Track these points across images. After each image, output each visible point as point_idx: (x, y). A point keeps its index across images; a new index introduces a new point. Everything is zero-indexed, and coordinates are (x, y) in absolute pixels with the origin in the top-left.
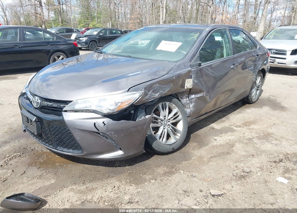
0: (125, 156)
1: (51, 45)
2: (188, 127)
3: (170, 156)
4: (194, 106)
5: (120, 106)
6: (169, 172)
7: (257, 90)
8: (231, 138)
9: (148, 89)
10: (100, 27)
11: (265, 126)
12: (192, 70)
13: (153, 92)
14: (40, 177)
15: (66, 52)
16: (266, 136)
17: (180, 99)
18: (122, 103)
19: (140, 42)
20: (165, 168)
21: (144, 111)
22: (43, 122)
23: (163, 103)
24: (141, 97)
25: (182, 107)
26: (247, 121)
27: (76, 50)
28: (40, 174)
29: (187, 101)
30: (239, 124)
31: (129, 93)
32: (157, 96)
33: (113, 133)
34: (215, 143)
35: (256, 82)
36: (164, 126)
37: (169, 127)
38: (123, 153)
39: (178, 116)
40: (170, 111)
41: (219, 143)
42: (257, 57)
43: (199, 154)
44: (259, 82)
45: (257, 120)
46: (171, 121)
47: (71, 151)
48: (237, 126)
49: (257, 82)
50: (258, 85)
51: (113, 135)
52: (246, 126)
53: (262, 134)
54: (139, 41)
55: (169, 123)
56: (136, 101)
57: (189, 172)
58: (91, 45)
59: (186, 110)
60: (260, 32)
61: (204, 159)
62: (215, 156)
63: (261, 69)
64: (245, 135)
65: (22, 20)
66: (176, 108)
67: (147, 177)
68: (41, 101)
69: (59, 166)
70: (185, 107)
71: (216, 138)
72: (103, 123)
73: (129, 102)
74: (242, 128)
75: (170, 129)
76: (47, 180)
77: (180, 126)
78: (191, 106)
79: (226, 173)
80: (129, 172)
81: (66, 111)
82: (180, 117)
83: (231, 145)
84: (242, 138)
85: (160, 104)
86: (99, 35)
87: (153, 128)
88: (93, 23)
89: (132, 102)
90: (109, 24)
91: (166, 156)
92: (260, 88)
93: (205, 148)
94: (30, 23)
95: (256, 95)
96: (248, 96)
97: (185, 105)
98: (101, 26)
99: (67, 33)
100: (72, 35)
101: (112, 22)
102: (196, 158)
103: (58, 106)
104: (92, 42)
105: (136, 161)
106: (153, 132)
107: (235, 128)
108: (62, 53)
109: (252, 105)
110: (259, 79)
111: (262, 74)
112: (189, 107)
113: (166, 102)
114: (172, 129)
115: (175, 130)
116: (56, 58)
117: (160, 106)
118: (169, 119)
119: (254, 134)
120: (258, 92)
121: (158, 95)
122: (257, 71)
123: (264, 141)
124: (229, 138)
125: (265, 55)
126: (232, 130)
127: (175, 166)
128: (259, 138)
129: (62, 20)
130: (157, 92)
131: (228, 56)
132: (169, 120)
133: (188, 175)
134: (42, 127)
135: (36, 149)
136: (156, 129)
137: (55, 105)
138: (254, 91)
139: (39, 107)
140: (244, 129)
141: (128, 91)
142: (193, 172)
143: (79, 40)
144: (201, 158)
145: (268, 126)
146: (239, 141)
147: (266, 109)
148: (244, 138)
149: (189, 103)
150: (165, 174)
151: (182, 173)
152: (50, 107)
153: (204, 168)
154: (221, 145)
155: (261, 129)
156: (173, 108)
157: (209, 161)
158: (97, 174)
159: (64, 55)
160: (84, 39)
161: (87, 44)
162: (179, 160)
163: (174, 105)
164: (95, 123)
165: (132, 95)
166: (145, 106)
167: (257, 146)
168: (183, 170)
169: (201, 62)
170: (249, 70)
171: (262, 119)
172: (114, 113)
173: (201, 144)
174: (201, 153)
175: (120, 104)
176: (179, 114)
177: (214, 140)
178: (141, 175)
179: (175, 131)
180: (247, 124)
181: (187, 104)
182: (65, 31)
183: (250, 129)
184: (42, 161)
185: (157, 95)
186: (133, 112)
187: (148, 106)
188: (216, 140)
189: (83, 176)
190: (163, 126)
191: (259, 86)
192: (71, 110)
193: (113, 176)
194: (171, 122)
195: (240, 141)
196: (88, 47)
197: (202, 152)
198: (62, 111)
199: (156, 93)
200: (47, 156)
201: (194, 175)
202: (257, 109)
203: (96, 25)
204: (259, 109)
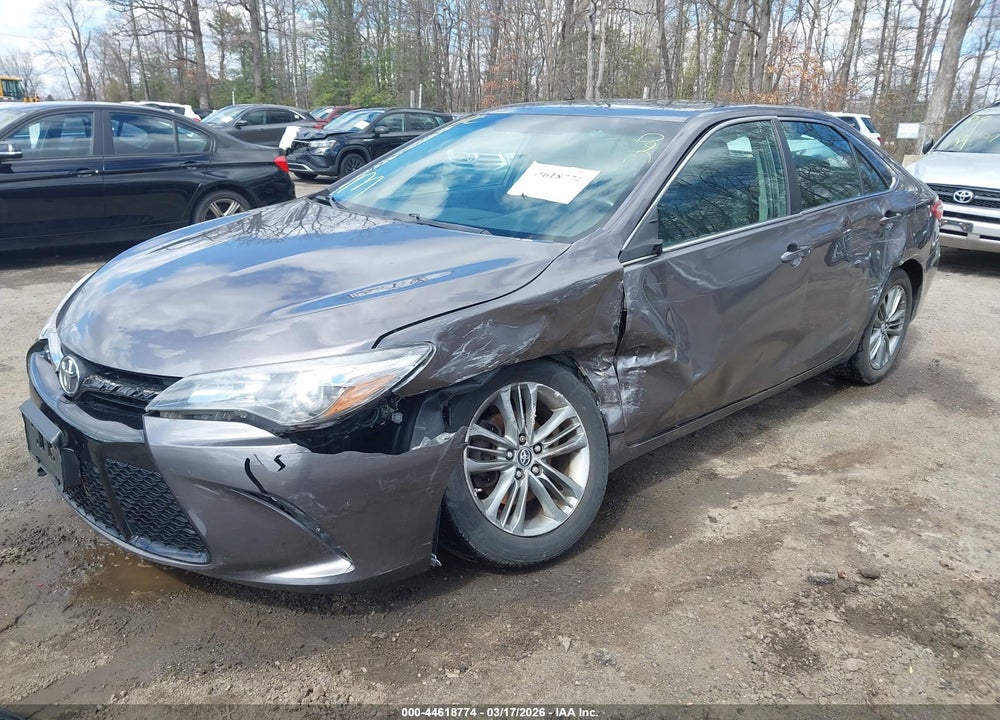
0: (358, 578)
1: (199, 167)
2: (610, 474)
3: (537, 577)
4: (636, 399)
5: (338, 403)
6: (519, 642)
7: (890, 336)
8: (770, 513)
9: (454, 337)
10: (384, 102)
11: (906, 469)
12: (626, 270)
13: (472, 348)
14: (63, 642)
15: (250, 190)
16: (902, 509)
17: (585, 373)
18: (349, 389)
19: (502, 159)
20: (509, 626)
21: (438, 415)
22: (86, 445)
23: (514, 385)
24: (422, 368)
25: (589, 402)
26: (839, 448)
27: (286, 184)
28: (66, 628)
29: (610, 377)
30: (810, 460)
31: (377, 353)
32: (489, 364)
33: (311, 496)
34: (709, 534)
35: (882, 308)
36: (518, 469)
37: (537, 474)
38: (352, 568)
39: (574, 433)
40: (543, 416)
41: (725, 530)
42: (885, 218)
43: (639, 576)
44: (898, 309)
45: (879, 446)
46: (544, 451)
47: (175, 552)
48: (799, 471)
49: (887, 309)
50: (891, 320)
51: (311, 504)
52: (835, 469)
53: (888, 504)
54: (500, 155)
55: (536, 459)
56: (404, 384)
57: (591, 642)
58: (345, 166)
59: (603, 410)
60: (934, 123)
61: (656, 594)
62: (700, 585)
63: (902, 262)
64: (827, 505)
65: (136, 78)
66: (565, 405)
67: (435, 658)
68: (84, 371)
69: (139, 600)
70: (603, 402)
71: (714, 512)
72: (277, 460)
73: (376, 387)
74: (818, 476)
75: (541, 480)
76: (82, 655)
77: (580, 471)
78: (625, 395)
79: (727, 654)
80: (374, 635)
81: (156, 414)
82: (582, 434)
83: (767, 540)
84: (813, 515)
85: (504, 389)
86: (374, 131)
87: (474, 476)
88: (362, 91)
89: (386, 384)
90: (417, 94)
91: (519, 581)
92: (900, 329)
93: (671, 550)
94: (160, 89)
95: (887, 355)
96: (854, 359)
97: (601, 391)
98: (388, 100)
99: (271, 123)
100: (283, 131)
101: (424, 86)
102: (627, 590)
103: (136, 393)
104: (349, 156)
105: (410, 593)
106: (474, 493)
107: (792, 477)
108: (235, 195)
109: (870, 388)
110: (896, 297)
111: (907, 280)
112: (616, 400)
113: (529, 384)
114: (546, 478)
115: (560, 485)
116: (215, 209)
117: (506, 396)
118: (539, 444)
119: (860, 501)
120: (893, 343)
121: (493, 361)
122: (888, 268)
123: (892, 530)
124: (762, 514)
125: (920, 211)
126: (781, 485)
127: (547, 617)
128: (876, 516)
129: (263, 81)
130: (489, 349)
131: (776, 216)
132: (538, 448)
133: (585, 656)
134: (82, 464)
135: (77, 534)
136: (487, 481)
137: (126, 390)
138: (877, 339)
139: (76, 395)
140: (826, 483)
141: (374, 347)
142: (605, 643)
143: (305, 148)
144: (646, 588)
145: (916, 472)
146: (799, 525)
147: (917, 408)
148: (820, 514)
149: (614, 387)
150: (503, 649)
151: (566, 645)
152: (110, 396)
153: (648, 628)
154: (729, 540)
155: (886, 483)
156: (556, 403)
157: (673, 603)
158: (262, 637)
159: (243, 200)
160: (323, 147)
161: (333, 164)
162: (564, 596)
163: (558, 394)
164: (248, 461)
165: (390, 362)
166: (443, 397)
167: (864, 550)
168: (570, 635)
169: (661, 241)
170: (857, 266)
171: (896, 443)
172: (318, 424)
173: (658, 536)
174: (650, 569)
175: (341, 391)
176: (576, 425)
177: (708, 522)
178: (414, 650)
179: (558, 489)
180: (838, 462)
181: (610, 388)
182: (265, 119)
183: (845, 481)
184: (85, 578)
185: (487, 360)
186: (398, 418)
187: (458, 397)
188: (713, 520)
189: (212, 643)
190: (513, 468)
191: (897, 321)
192: (171, 412)
193: (316, 649)
194: (546, 453)
195: (801, 527)
196: (335, 170)
197: (655, 566)
198: (145, 412)
199: (482, 353)
200: (106, 563)
201: (608, 657)
202: (884, 404)
203: (373, 98)
204: (893, 405)
